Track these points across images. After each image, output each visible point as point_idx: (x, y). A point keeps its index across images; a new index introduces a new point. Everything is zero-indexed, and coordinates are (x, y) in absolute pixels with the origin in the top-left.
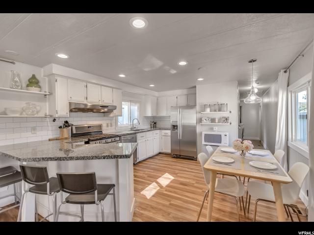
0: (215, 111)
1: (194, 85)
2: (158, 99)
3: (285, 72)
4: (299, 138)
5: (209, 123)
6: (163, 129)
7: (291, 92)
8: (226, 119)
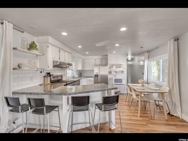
0: (117, 68)
1: (106, 54)
2: (83, 60)
3: (148, 53)
4: (152, 79)
5: (114, 73)
6: (88, 77)
7: (150, 61)
8: (123, 72)
